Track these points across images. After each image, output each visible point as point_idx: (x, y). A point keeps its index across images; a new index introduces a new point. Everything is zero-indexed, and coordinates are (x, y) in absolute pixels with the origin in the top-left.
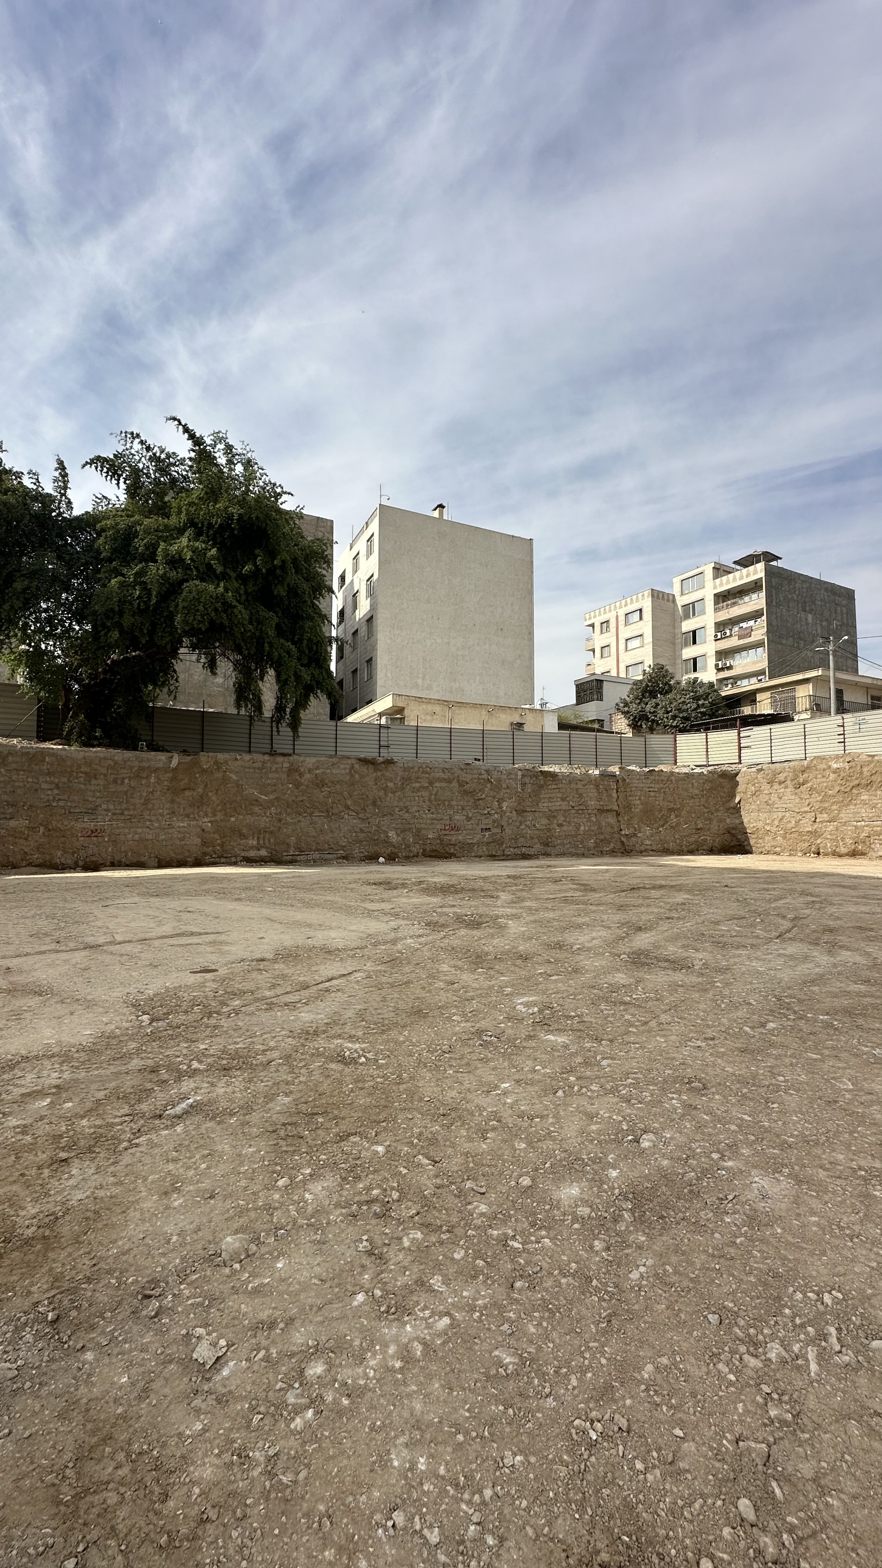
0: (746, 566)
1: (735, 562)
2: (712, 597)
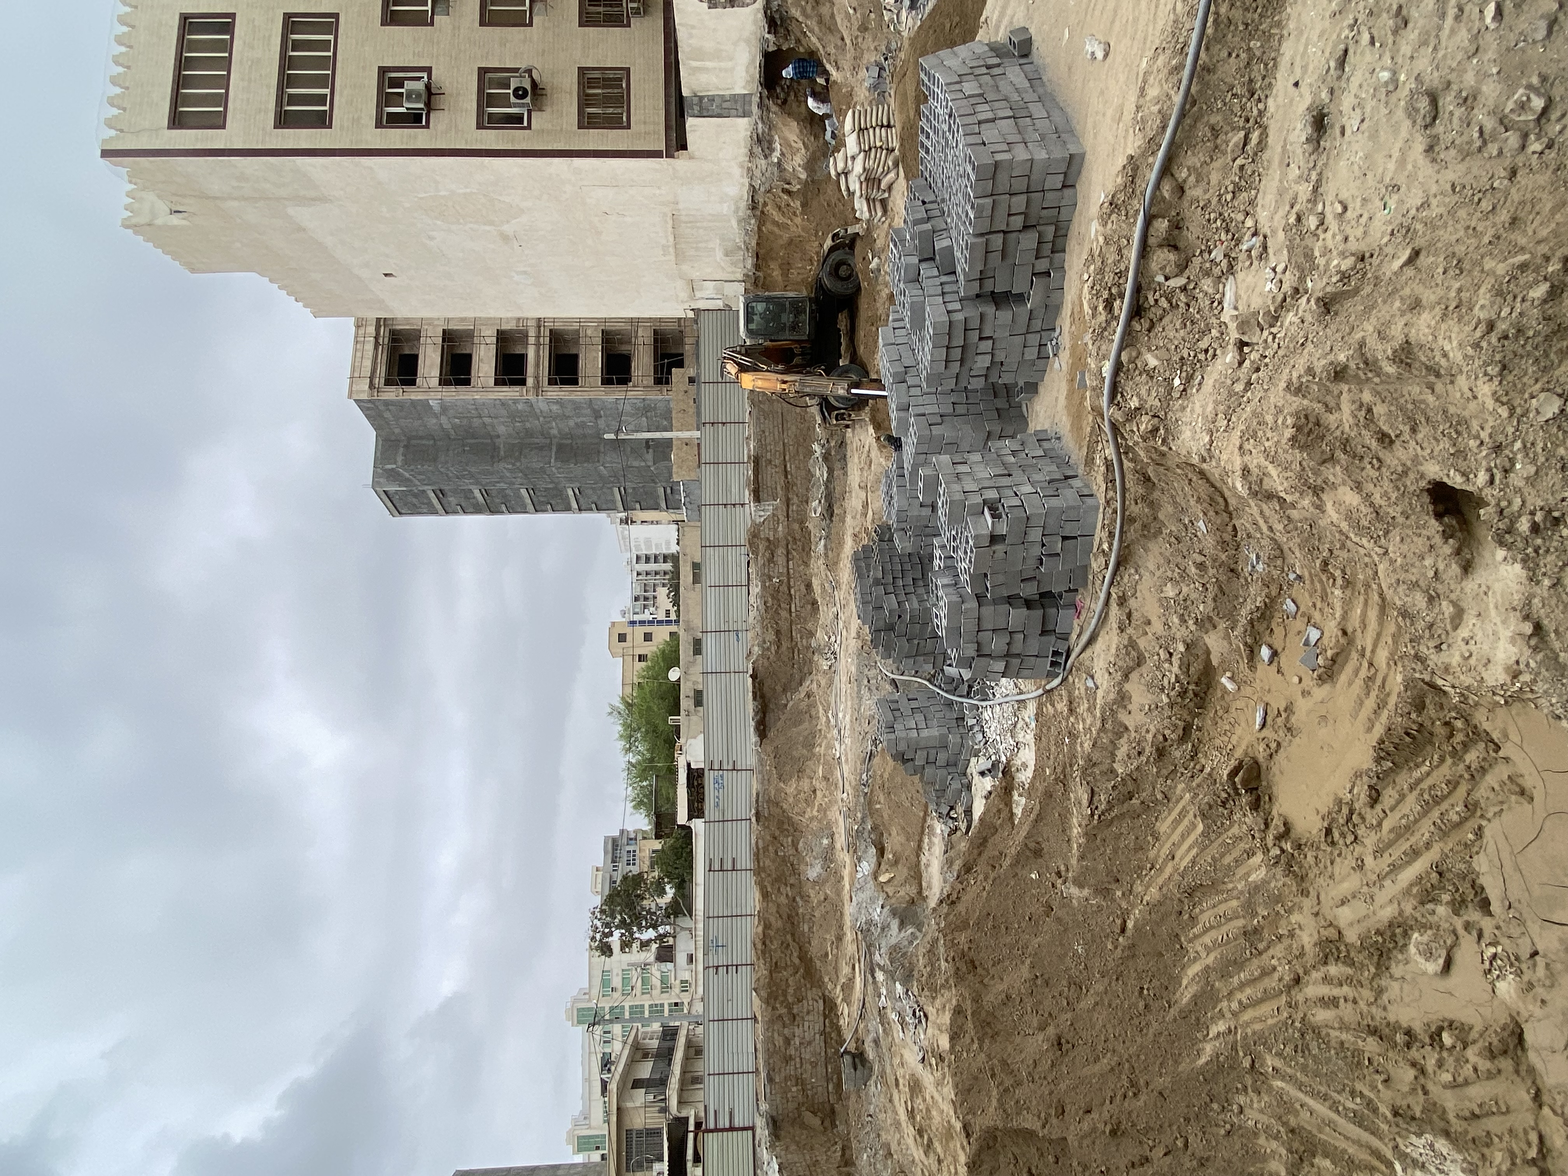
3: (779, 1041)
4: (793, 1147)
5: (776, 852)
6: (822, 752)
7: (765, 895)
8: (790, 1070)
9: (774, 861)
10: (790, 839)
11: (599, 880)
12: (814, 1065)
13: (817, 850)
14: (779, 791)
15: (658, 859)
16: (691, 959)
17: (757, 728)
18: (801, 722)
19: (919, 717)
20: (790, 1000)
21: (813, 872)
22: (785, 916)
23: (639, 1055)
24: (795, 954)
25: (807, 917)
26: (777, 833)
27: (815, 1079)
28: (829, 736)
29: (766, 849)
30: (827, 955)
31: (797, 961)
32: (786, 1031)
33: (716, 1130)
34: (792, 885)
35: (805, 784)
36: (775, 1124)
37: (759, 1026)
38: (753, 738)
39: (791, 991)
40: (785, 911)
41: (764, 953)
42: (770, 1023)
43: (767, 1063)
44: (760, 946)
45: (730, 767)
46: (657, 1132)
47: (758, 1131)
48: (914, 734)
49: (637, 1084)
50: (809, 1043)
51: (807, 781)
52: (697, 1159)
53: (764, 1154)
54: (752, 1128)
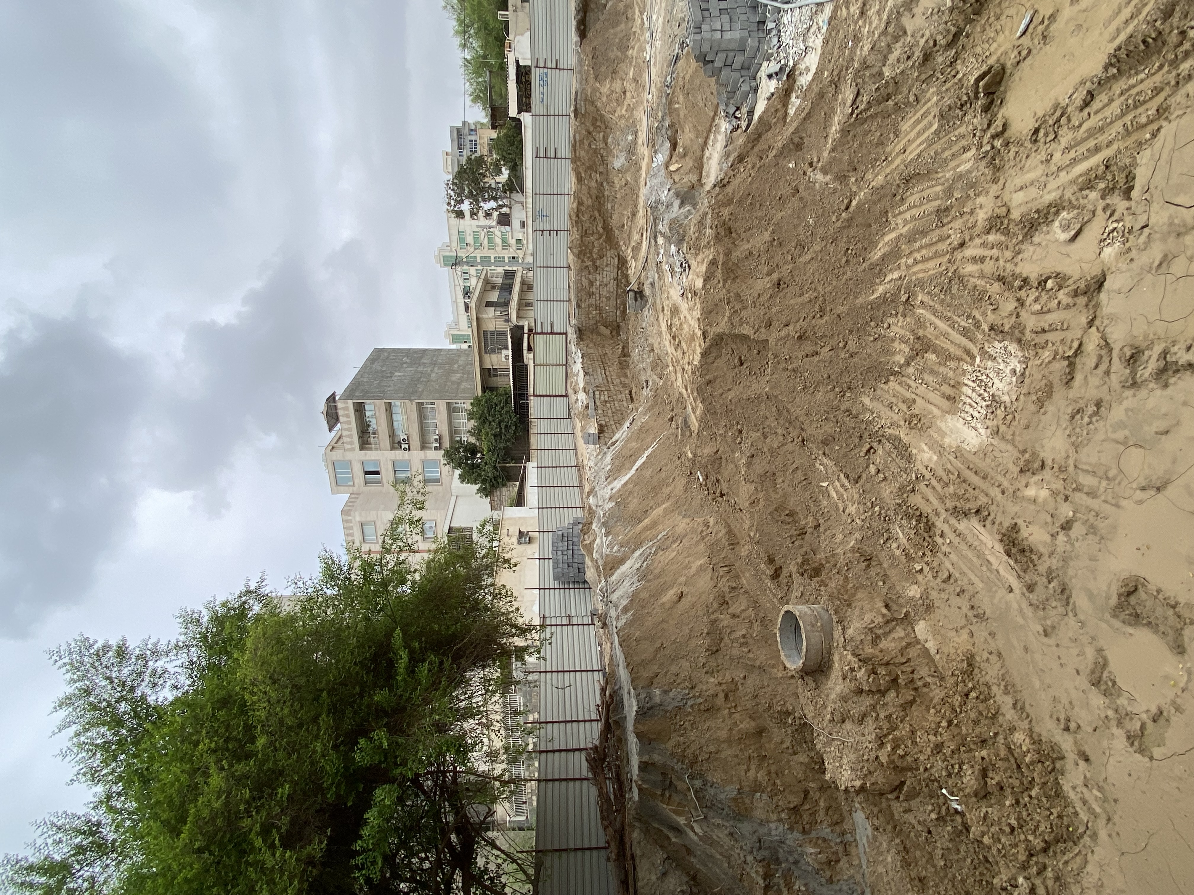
0: (337, 420)
1: (330, 430)
2: (363, 452)
3: (585, 282)
4: (591, 345)
5: (590, 146)
6: (635, 54)
7: (580, 179)
8: (592, 301)
9: (588, 153)
10: (601, 135)
11: (449, 163)
12: (608, 299)
13: (622, 143)
14: (595, 90)
15: (495, 144)
16: (523, 224)
17: (578, 28)
18: (618, 23)
19: (725, 18)
20: (595, 256)
21: (619, 162)
22: (594, 197)
23: (489, 287)
24: (600, 225)
25: (611, 198)
26: (591, 129)
27: (609, 307)
28: (642, 39)
29: (581, 141)
30: (623, 226)
31: (601, 230)
32: (591, 277)
33: (542, 333)
34: (601, 173)
35: (617, 86)
36: (581, 333)
37: (572, 273)
38: (574, 38)
39: (595, 250)
40: (594, 192)
41: (576, 222)
42: (580, 271)
43: (577, 296)
44: (574, 218)
45: (554, 66)
46: (504, 333)
47: (569, 336)
48: (718, 35)
49: (489, 304)
50: (606, 285)
51: (619, 82)
52: (530, 349)
53: (573, 348)
54: (566, 334)
